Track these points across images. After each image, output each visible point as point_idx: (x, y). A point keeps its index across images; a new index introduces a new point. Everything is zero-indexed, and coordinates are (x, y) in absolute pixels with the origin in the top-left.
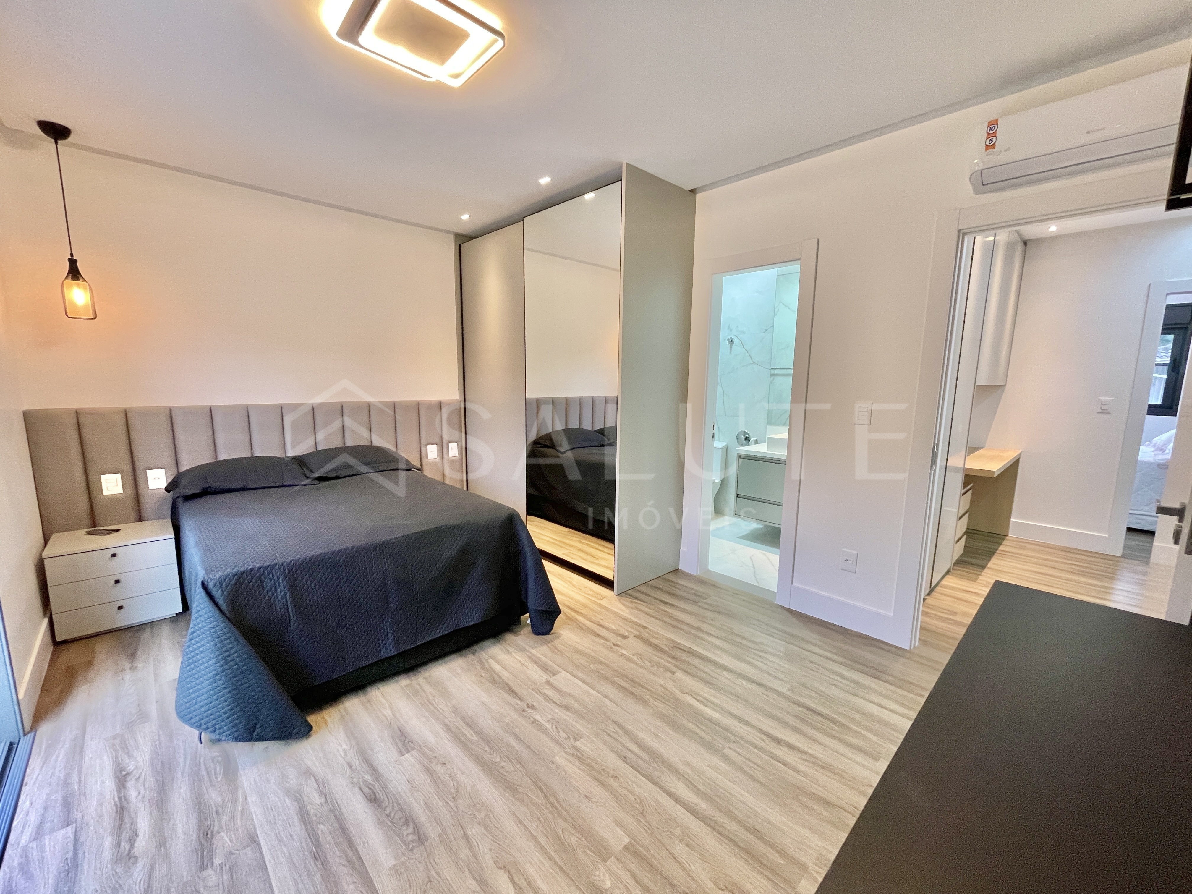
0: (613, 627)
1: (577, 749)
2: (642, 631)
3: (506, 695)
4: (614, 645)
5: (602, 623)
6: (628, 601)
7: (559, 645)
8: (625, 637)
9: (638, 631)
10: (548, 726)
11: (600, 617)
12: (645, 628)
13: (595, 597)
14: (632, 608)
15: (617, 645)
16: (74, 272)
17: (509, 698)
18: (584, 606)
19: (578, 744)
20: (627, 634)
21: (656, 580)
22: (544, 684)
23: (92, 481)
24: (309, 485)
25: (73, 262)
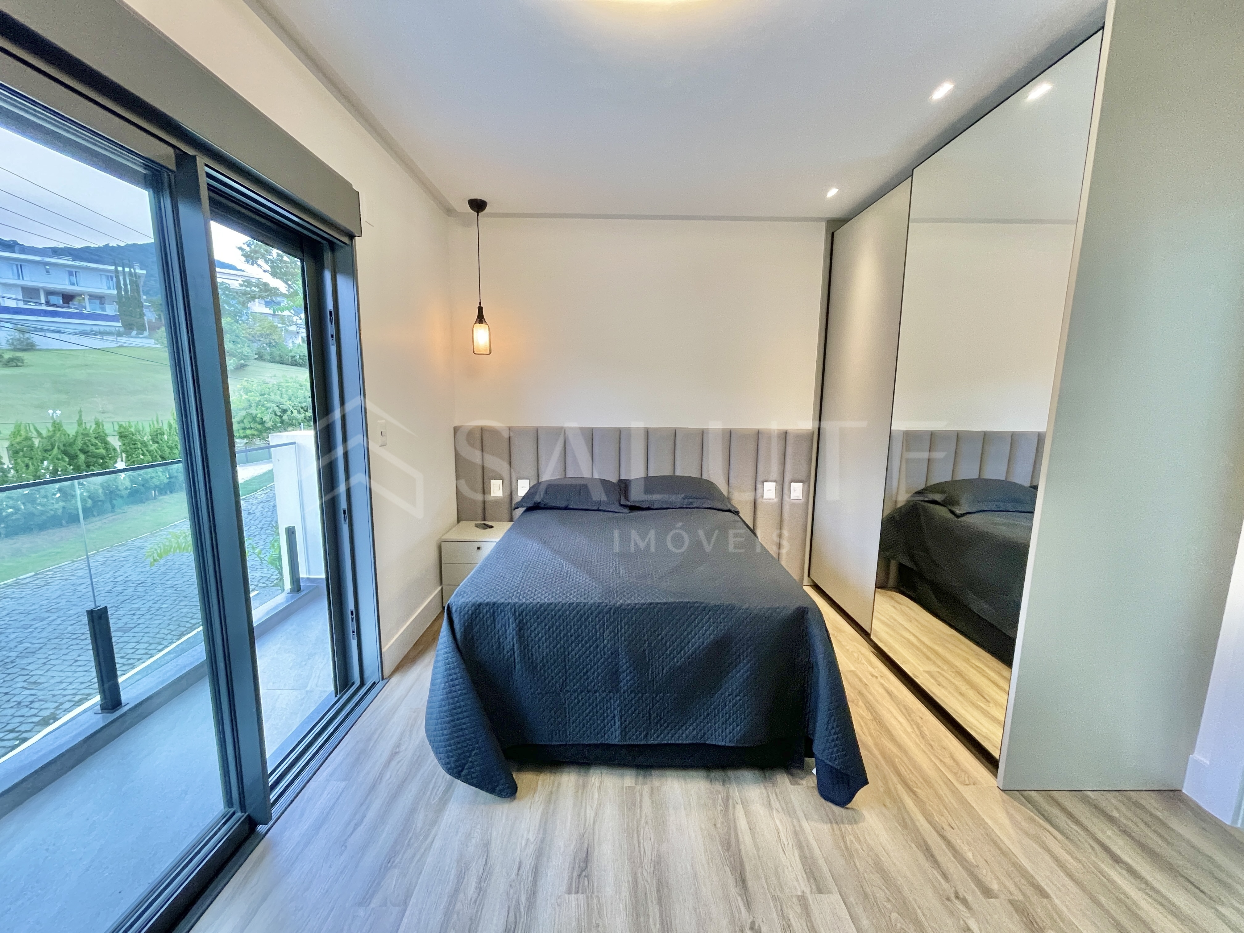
0: (970, 856)
2: (1035, 899)
4: (957, 897)
5: (949, 834)
6: (1023, 813)
7: (851, 837)
8: (987, 893)
9: (1024, 894)
11: (950, 819)
12: (1043, 894)
13: (955, 774)
14: (1027, 834)
15: (964, 902)
16: (481, 319)
17: (733, 890)
18: (927, 781)
20: (995, 886)
21: (1108, 795)
23: (486, 484)
24: (618, 513)
25: (480, 309)
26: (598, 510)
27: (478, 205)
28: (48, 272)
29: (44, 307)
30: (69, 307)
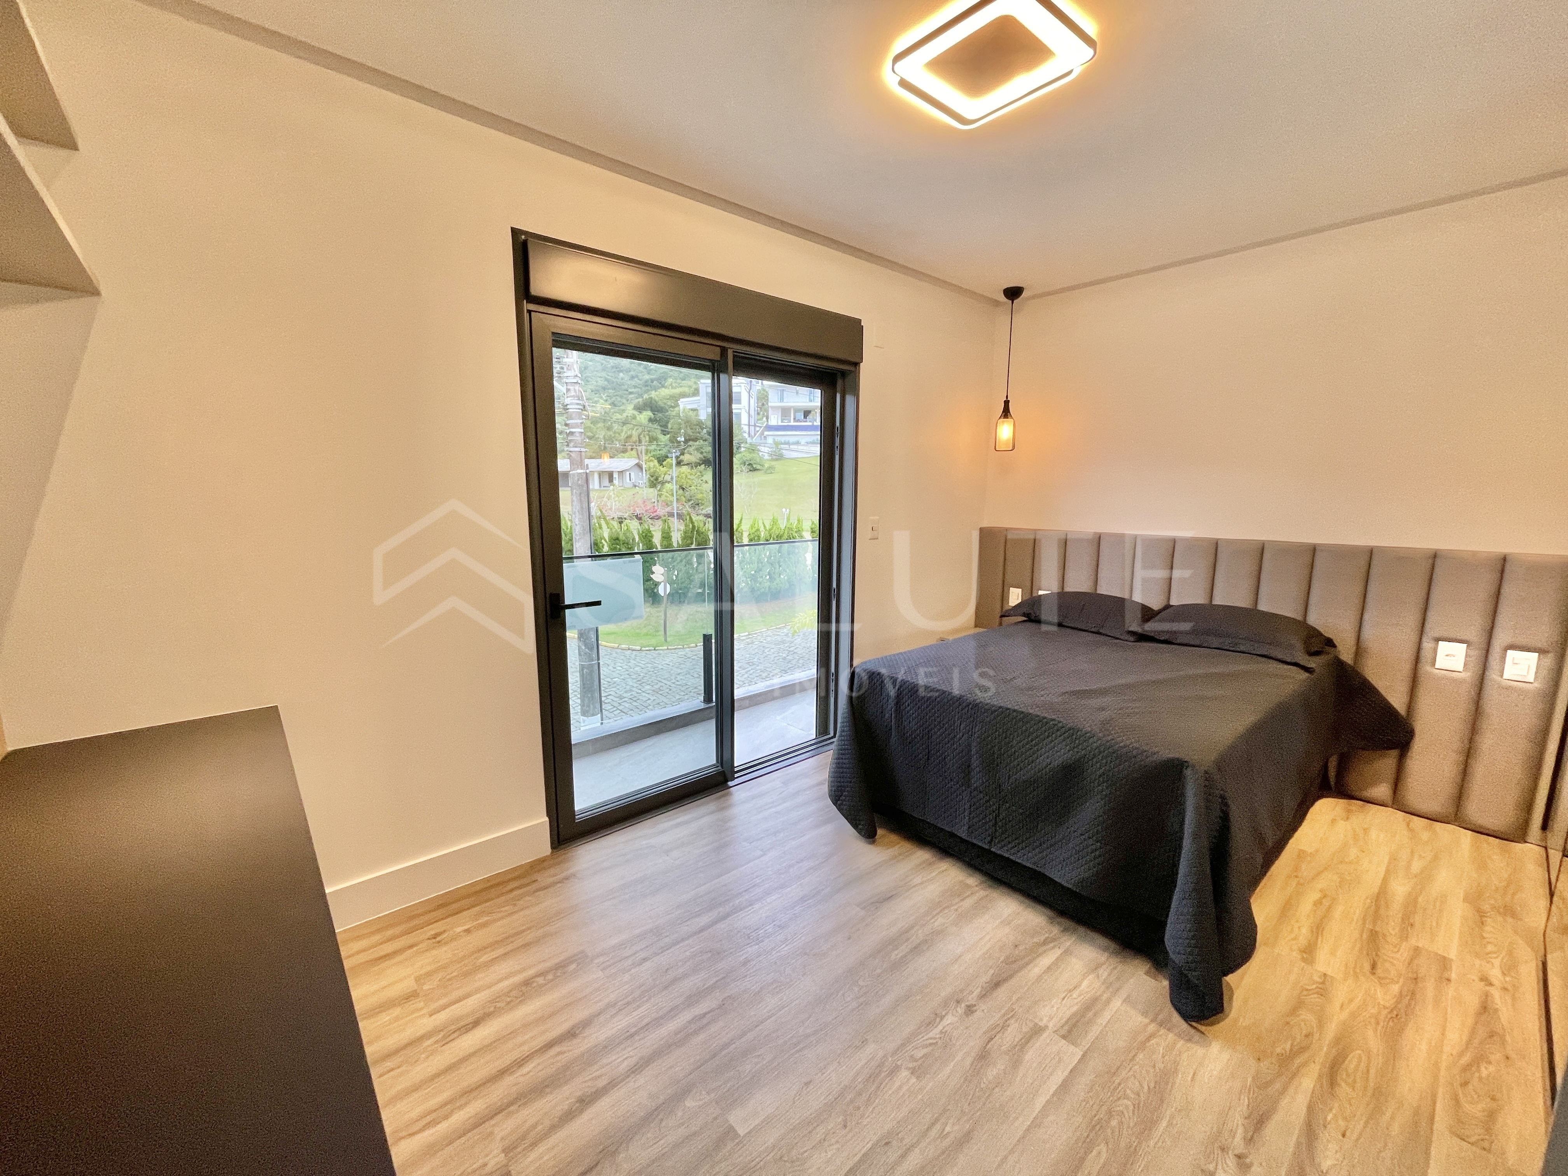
1: (895, 1070)
3: (985, 978)
10: (935, 1033)
16: (1006, 413)
17: (980, 983)
19: (904, 1073)
22: (1031, 1025)
23: (1006, 589)
24: (1118, 639)
25: (1007, 403)
26: (1098, 633)
27: (1013, 293)
28: (797, 393)
29: (792, 423)
30: (806, 422)
